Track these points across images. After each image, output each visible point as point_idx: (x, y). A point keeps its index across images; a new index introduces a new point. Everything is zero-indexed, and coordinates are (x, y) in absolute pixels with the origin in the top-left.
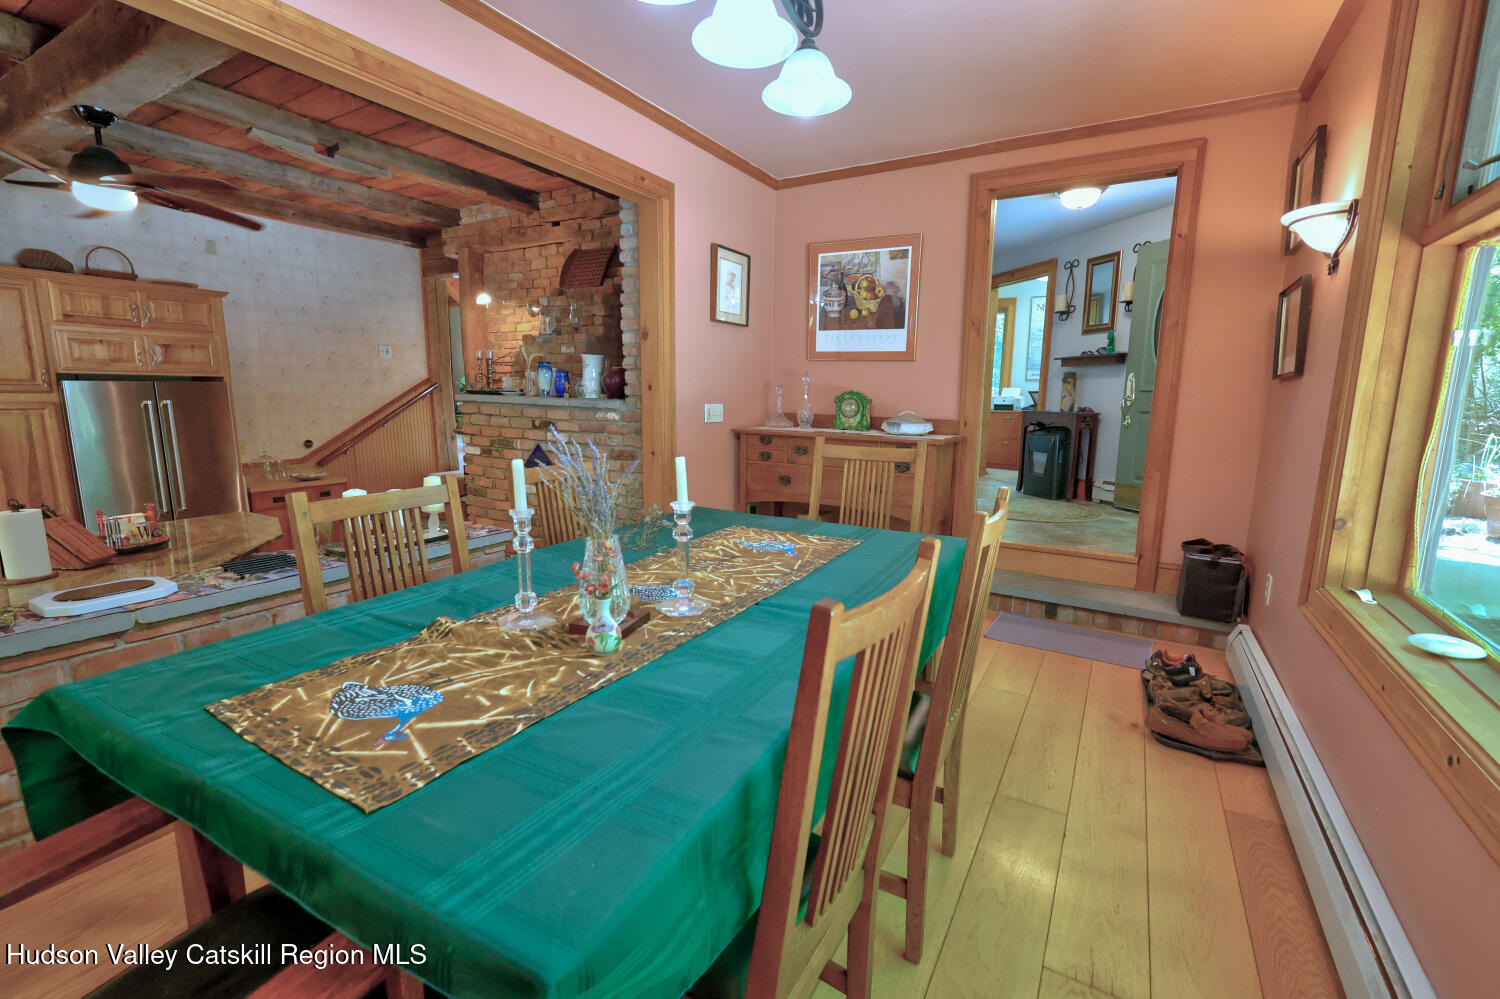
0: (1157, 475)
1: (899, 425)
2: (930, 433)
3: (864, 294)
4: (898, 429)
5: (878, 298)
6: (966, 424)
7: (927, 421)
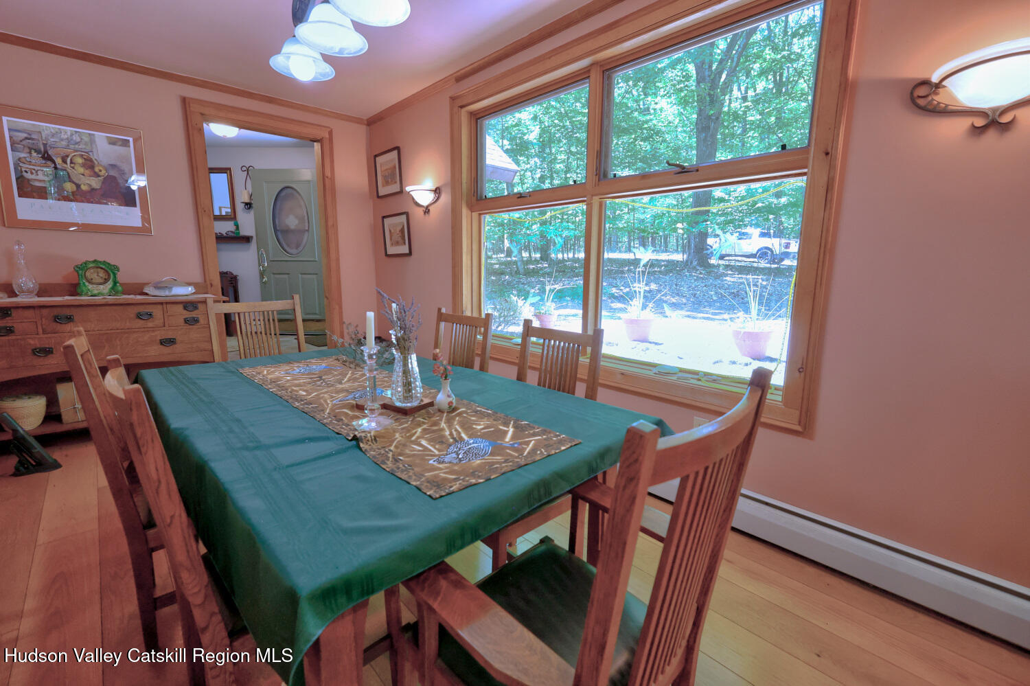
0: (337, 307)
1: (170, 288)
2: (194, 293)
3: (81, 170)
4: (170, 291)
5: (99, 176)
6: (212, 285)
7: (189, 284)
